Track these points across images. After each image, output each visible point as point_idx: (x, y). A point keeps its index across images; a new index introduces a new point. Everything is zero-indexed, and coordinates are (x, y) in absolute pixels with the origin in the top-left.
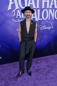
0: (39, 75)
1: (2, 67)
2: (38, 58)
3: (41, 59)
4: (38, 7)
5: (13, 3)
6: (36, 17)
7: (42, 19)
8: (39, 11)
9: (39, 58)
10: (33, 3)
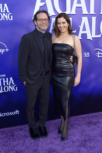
0: (94, 147)
1: (21, 129)
2: (91, 115)
3: (97, 117)
4: (92, 12)
5: (43, 4)
6: (88, 32)
7: (99, 36)
8: (94, 19)
9: (94, 114)
10: (83, 5)
